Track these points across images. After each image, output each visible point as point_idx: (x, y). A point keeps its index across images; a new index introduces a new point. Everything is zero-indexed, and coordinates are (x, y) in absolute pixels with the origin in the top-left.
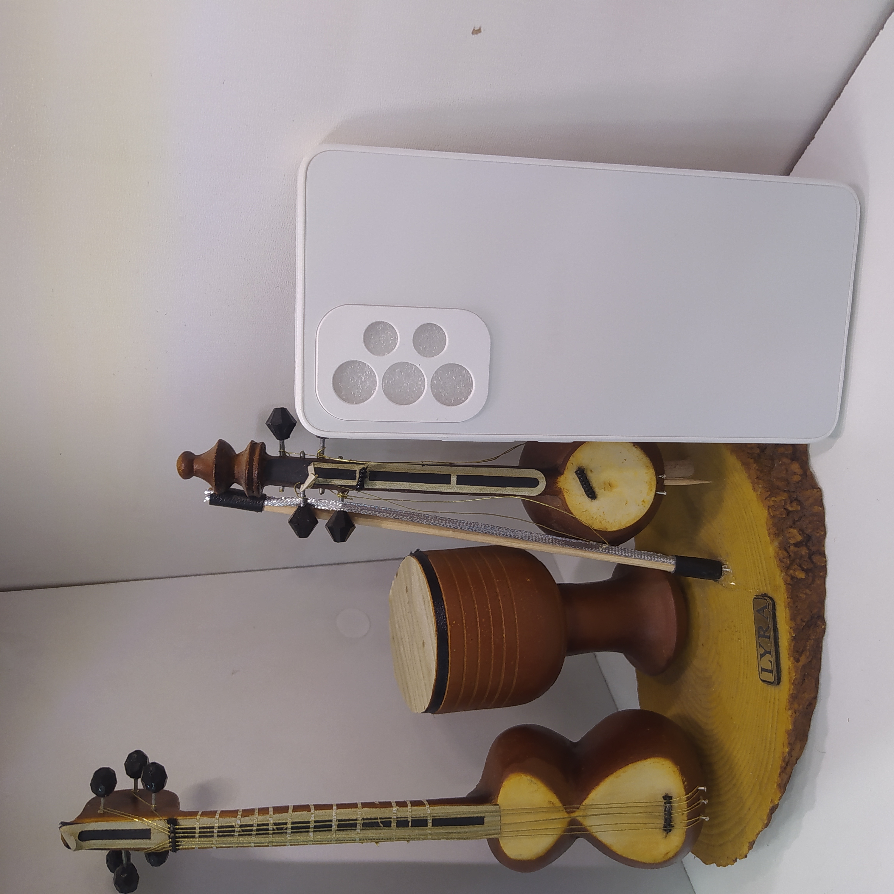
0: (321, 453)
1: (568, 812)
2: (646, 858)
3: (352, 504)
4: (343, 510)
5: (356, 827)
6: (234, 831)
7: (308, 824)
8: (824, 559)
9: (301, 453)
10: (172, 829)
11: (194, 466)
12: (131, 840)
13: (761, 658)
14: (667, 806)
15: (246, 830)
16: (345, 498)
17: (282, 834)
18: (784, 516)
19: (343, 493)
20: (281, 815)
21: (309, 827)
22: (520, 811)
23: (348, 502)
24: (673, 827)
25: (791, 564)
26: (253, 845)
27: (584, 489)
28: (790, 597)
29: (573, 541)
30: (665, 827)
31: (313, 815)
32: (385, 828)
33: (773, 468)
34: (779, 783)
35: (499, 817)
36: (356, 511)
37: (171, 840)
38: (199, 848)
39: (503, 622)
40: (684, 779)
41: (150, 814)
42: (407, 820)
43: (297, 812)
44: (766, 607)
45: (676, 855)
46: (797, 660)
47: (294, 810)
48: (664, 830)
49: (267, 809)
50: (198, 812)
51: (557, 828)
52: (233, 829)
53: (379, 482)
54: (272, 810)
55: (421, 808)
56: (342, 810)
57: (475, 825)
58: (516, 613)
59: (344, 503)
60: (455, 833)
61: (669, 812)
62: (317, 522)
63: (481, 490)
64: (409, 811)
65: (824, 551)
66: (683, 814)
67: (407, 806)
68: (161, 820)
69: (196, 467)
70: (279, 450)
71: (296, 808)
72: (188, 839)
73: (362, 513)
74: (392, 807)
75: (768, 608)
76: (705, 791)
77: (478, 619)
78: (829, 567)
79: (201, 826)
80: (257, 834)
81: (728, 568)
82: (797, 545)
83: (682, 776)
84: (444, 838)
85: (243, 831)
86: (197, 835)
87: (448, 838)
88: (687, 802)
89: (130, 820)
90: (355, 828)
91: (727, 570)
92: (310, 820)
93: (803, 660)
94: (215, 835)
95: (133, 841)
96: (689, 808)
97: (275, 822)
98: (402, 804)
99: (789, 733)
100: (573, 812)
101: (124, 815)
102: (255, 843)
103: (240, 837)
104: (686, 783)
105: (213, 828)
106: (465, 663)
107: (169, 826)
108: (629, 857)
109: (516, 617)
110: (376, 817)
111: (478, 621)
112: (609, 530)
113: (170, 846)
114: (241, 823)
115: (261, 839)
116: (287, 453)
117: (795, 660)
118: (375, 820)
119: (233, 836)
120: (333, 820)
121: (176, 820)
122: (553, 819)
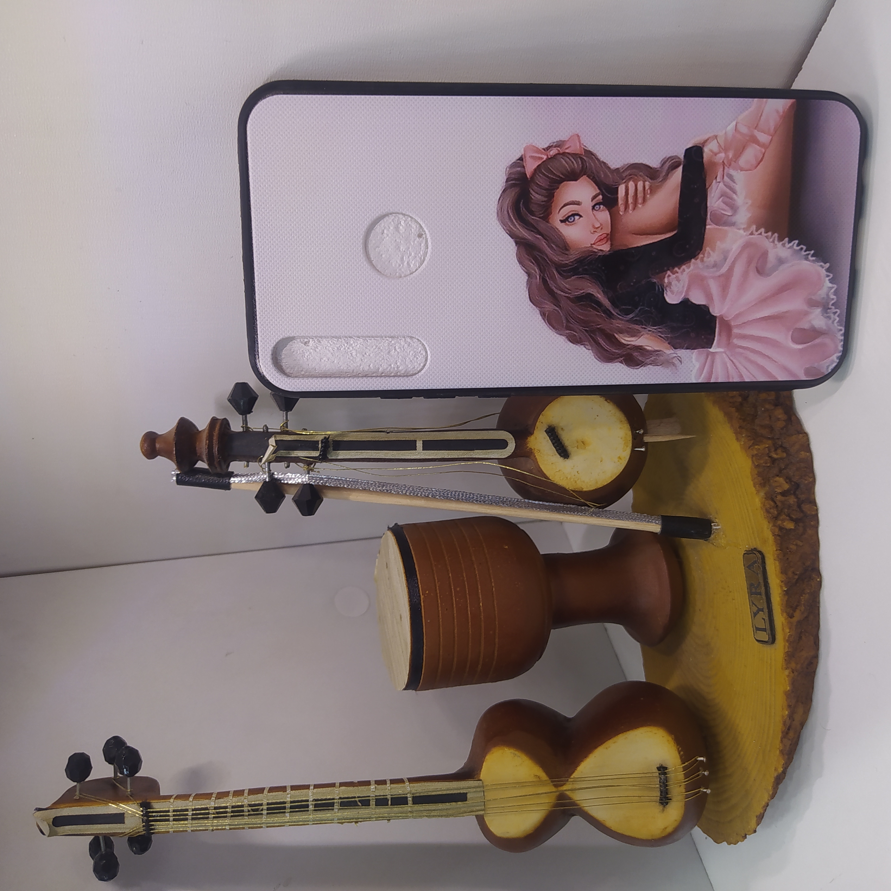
0: (284, 426)
1: (556, 786)
2: (643, 834)
3: (318, 476)
4: (309, 483)
5: (333, 806)
6: (208, 814)
7: (285, 805)
8: (816, 508)
9: (264, 427)
10: (144, 812)
11: (157, 444)
12: (106, 825)
13: (754, 617)
14: (662, 777)
15: (220, 813)
16: (312, 471)
17: (258, 816)
18: (769, 465)
19: (308, 465)
20: (256, 796)
21: (284, 808)
22: (505, 786)
23: (314, 475)
24: (670, 799)
25: (779, 514)
26: (228, 827)
27: (555, 447)
28: (779, 548)
29: (551, 504)
30: (661, 800)
31: (289, 796)
32: (364, 807)
33: (756, 416)
34: (781, 748)
35: (483, 793)
36: (322, 483)
37: (144, 824)
38: (174, 832)
39: (480, 591)
40: (680, 749)
41: (125, 799)
42: (387, 798)
43: (272, 792)
44: (755, 562)
45: (676, 830)
46: (791, 616)
47: (270, 791)
48: (661, 803)
49: (244, 790)
50: (173, 795)
51: (545, 803)
52: (207, 811)
53: (342, 451)
54: (247, 791)
55: (400, 785)
56: (319, 789)
57: (457, 802)
58: (493, 581)
59: (310, 475)
60: (437, 810)
61: (664, 783)
62: (284, 497)
63: (449, 455)
64: (388, 789)
65: (815, 500)
66: (680, 785)
67: (386, 784)
68: (134, 804)
69: (158, 446)
70: (242, 425)
71: (272, 790)
72: (161, 823)
73: (329, 485)
74: (370, 785)
75: (758, 563)
76: (705, 761)
77: (452, 587)
78: (820, 515)
79: (174, 809)
80: (232, 816)
81: (718, 526)
82: (783, 494)
83: (678, 745)
84: (426, 816)
85: (217, 813)
86: (171, 818)
87: (429, 816)
88: (684, 772)
89: (104, 805)
90: (332, 808)
91: (718, 527)
92: (285, 800)
93: (798, 616)
94: (190, 817)
95: (107, 826)
96: (686, 780)
97: (250, 803)
98: (382, 782)
99: (788, 695)
100: (562, 785)
101: (99, 800)
102: (229, 825)
103: (214, 819)
104: (682, 753)
105: (187, 810)
106: (441, 634)
107: (141, 809)
108: (624, 833)
109: (493, 585)
110: (354, 796)
111: (453, 590)
112: (584, 490)
113: (144, 830)
114: (216, 805)
115: (237, 821)
116: (250, 428)
117: (788, 615)
118: (353, 799)
119: (208, 818)
120: (310, 800)
121: (149, 803)
122: (539, 794)
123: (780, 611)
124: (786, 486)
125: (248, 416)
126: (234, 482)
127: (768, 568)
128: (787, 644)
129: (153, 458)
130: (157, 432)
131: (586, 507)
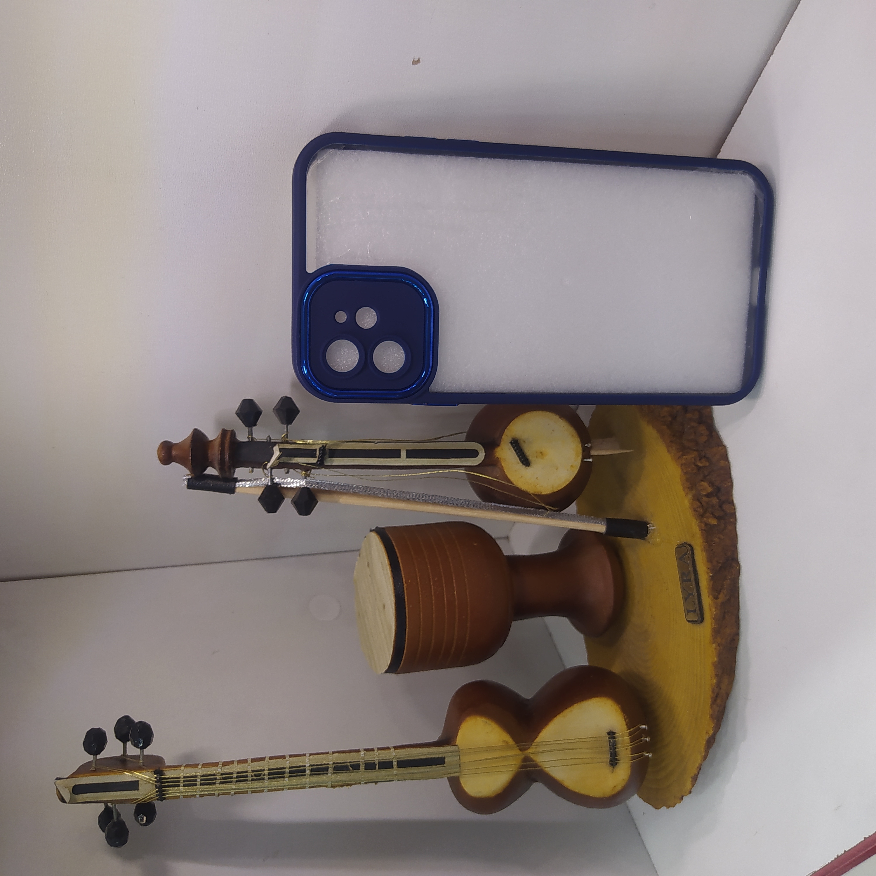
0: (285, 437)
1: (521, 750)
2: (596, 792)
3: (314, 481)
4: (306, 486)
5: (328, 771)
6: (215, 779)
7: (284, 770)
8: (733, 507)
9: (267, 438)
10: (158, 779)
11: (173, 451)
12: (121, 792)
13: (685, 601)
14: (612, 741)
16: (308, 477)
17: (261, 781)
18: (695, 472)
19: (305, 471)
20: (259, 762)
21: (284, 773)
22: (476, 750)
23: (310, 479)
24: (619, 761)
25: (705, 512)
26: (233, 792)
27: (519, 456)
28: (705, 541)
29: (513, 507)
30: (611, 761)
31: (288, 762)
32: (354, 771)
33: (684, 432)
34: (711, 713)
35: (458, 757)
36: (317, 487)
37: (157, 789)
38: (184, 797)
39: (454, 581)
40: (626, 717)
41: (140, 769)
42: (375, 763)
43: (273, 759)
45: (624, 789)
46: (716, 598)
47: (270, 759)
48: (610, 763)
49: (247, 759)
50: (182, 765)
51: (512, 765)
52: (215, 777)
53: (337, 459)
54: (250, 759)
55: (387, 751)
56: (315, 756)
57: (437, 765)
58: (465, 572)
59: (307, 480)
60: (419, 773)
61: (613, 746)
62: (283, 499)
64: (376, 755)
65: (733, 501)
66: (627, 749)
67: (374, 751)
68: (148, 772)
69: (174, 453)
70: (247, 436)
72: (174, 788)
73: (324, 489)
74: (360, 752)
75: (687, 554)
76: (646, 728)
77: (431, 578)
78: (737, 514)
79: (185, 775)
80: (237, 781)
81: (653, 526)
82: (708, 495)
83: (624, 713)
84: (409, 779)
85: (224, 778)
86: (182, 784)
87: (411, 779)
88: (630, 737)
89: (120, 773)
91: (653, 528)
92: (285, 767)
93: (722, 598)
94: (198, 783)
95: (123, 793)
96: (632, 744)
97: (252, 769)
98: (370, 750)
99: (716, 665)
100: (527, 749)
101: (115, 769)
103: (221, 784)
104: (627, 720)
105: (196, 776)
106: (421, 617)
107: (155, 776)
108: (580, 792)
109: (466, 576)
110: (345, 761)
111: (431, 580)
112: (543, 493)
113: (157, 796)
114: (223, 772)
115: (242, 785)
116: (255, 439)
117: (714, 597)
118: (345, 764)
119: (215, 783)
120: (307, 766)
121: (162, 771)
122: (508, 757)
123: (707, 593)
124: (710, 490)
125: (253, 428)
126: (239, 487)
127: (695, 558)
128: (714, 621)
129: (168, 464)
130: (172, 441)
131: (543, 510)
